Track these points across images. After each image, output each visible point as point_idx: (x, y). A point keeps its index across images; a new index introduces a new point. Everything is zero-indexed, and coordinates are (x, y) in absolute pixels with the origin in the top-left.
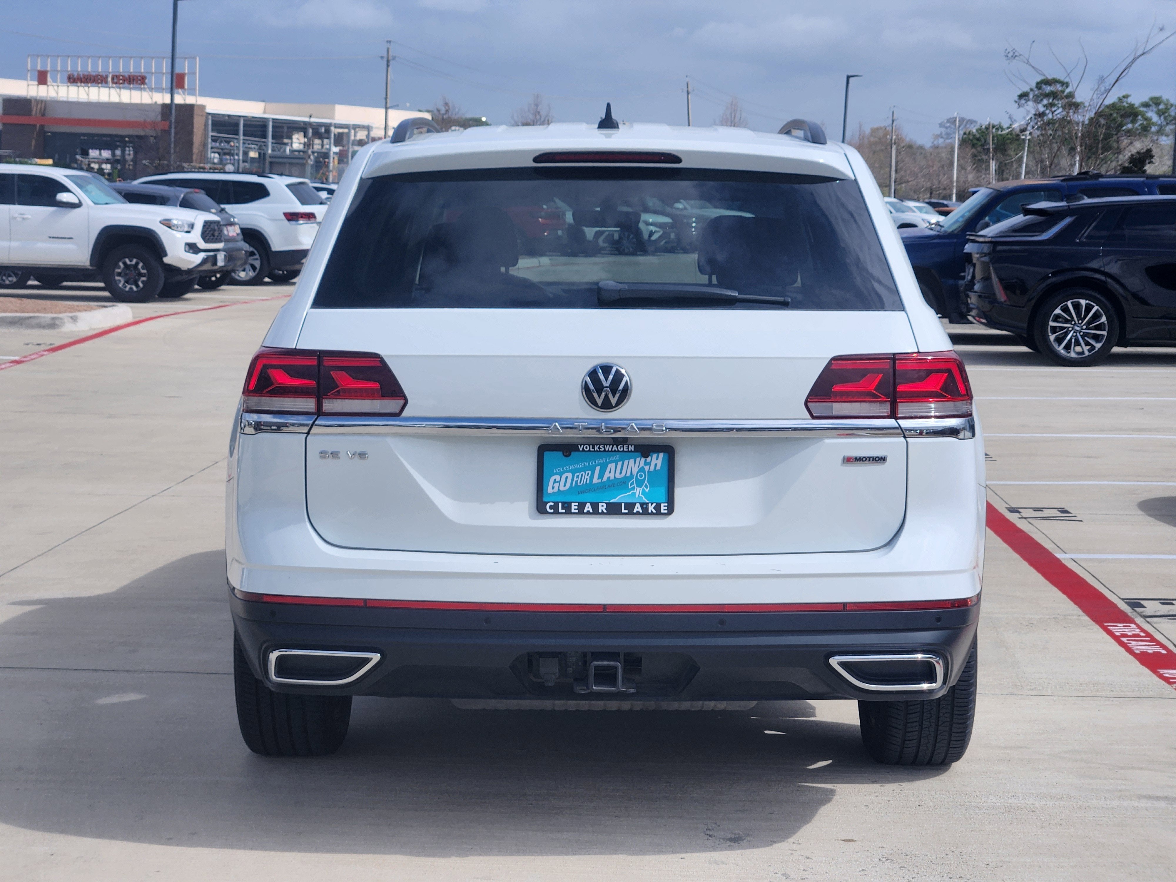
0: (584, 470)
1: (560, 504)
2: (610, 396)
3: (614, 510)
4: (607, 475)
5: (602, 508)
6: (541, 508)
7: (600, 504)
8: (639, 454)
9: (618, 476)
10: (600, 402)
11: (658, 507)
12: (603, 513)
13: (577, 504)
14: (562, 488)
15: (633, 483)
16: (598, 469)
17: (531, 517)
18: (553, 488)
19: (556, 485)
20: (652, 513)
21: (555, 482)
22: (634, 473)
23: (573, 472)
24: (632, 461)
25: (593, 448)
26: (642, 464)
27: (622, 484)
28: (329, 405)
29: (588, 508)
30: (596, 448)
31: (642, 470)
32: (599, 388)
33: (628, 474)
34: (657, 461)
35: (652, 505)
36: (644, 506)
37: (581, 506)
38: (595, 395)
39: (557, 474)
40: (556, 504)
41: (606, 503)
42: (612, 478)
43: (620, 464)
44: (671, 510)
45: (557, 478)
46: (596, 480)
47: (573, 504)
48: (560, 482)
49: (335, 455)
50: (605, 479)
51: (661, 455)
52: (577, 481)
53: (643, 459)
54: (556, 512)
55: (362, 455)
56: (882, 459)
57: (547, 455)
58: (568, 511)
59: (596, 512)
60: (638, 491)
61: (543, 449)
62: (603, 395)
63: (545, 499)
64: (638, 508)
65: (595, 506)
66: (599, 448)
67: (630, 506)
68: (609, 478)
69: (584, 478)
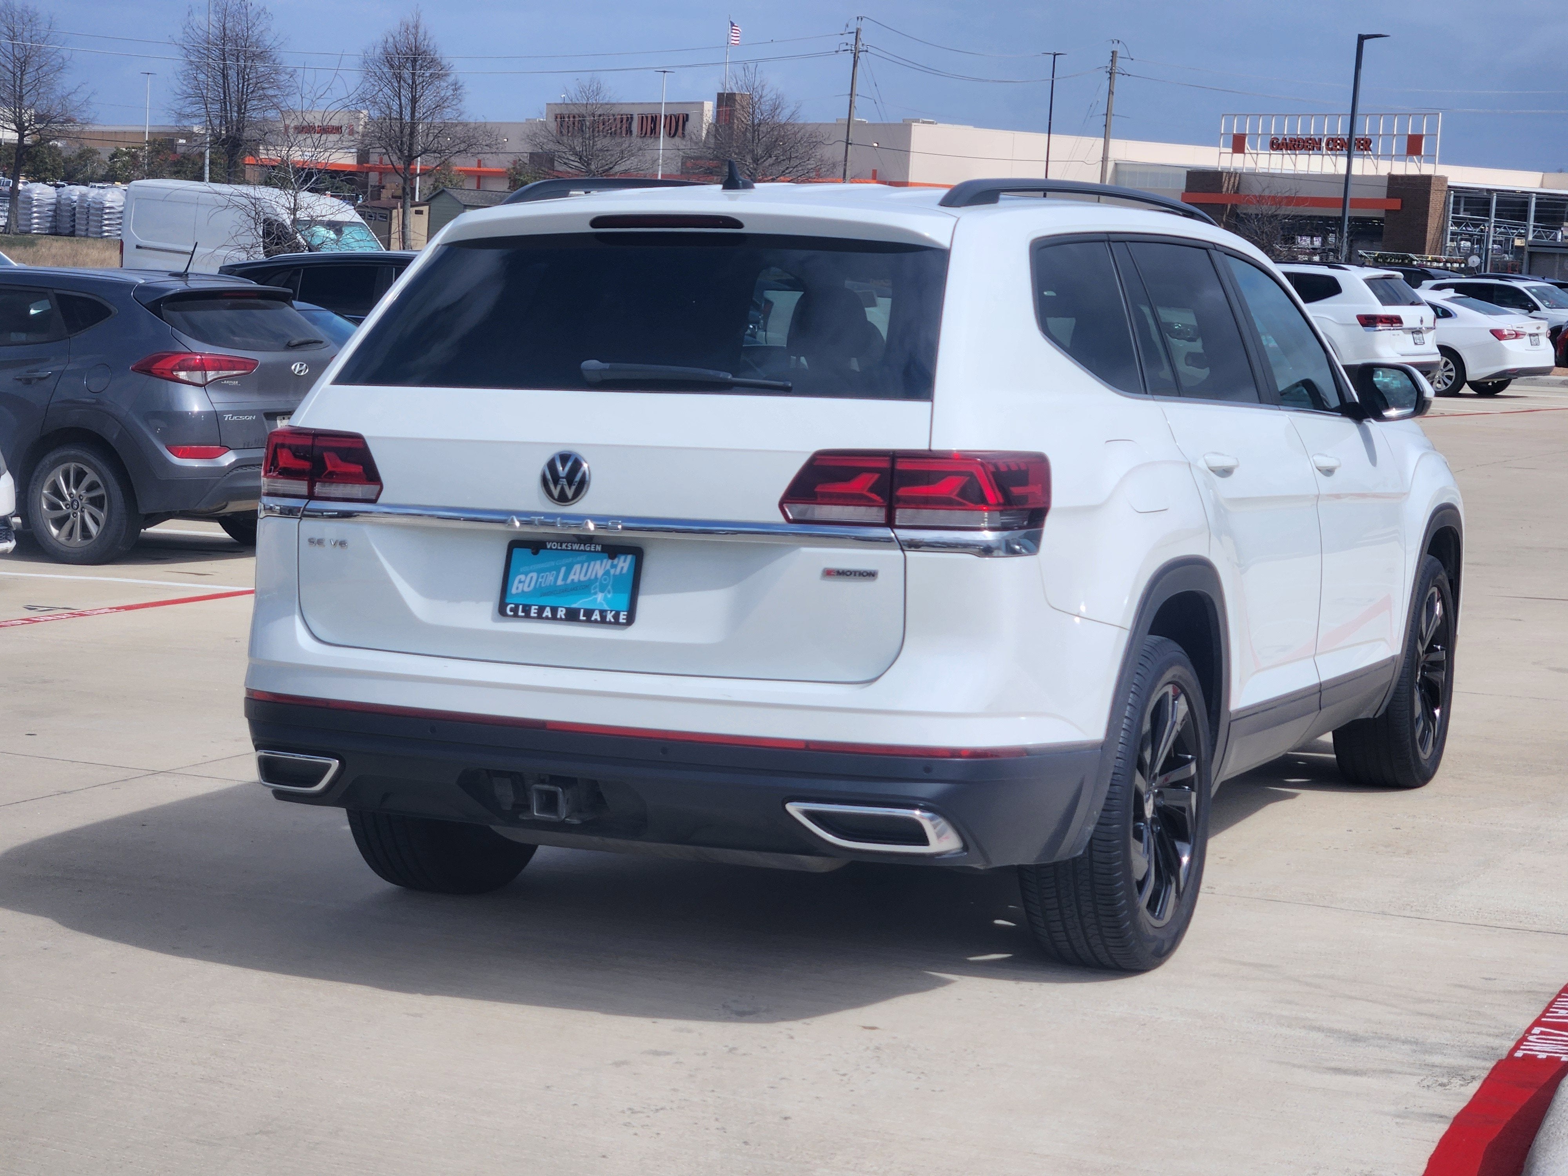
0: (550, 570)
1: (521, 607)
2: (566, 488)
3: (572, 616)
4: (571, 577)
5: (561, 613)
6: (502, 611)
7: (560, 609)
8: (606, 555)
9: (582, 578)
10: (556, 492)
11: (616, 616)
12: (561, 619)
13: (537, 607)
14: (526, 589)
15: (595, 588)
16: (563, 569)
17: (494, 620)
18: (517, 588)
19: (521, 586)
20: (610, 623)
21: (520, 582)
22: (599, 575)
23: (539, 572)
24: (598, 562)
25: (561, 546)
26: (608, 567)
27: (585, 587)
28: (318, 489)
29: (547, 613)
30: (564, 546)
31: (607, 573)
32: (556, 479)
33: (593, 577)
34: (624, 563)
35: (611, 613)
36: (603, 613)
37: (541, 610)
38: (552, 487)
39: (522, 573)
40: (517, 606)
41: (566, 608)
42: (576, 580)
43: (586, 565)
44: (630, 620)
45: (522, 577)
46: (560, 582)
47: (533, 607)
48: (524, 582)
49: (320, 542)
50: (569, 581)
51: (629, 557)
52: (541, 582)
53: (610, 561)
54: (516, 615)
55: (342, 544)
56: (871, 575)
57: (516, 551)
58: (527, 616)
59: (554, 618)
60: (600, 597)
61: (515, 545)
62: (559, 487)
63: (508, 601)
64: (596, 616)
65: (554, 610)
66: (567, 546)
67: (589, 613)
68: (573, 580)
69: (549, 579)
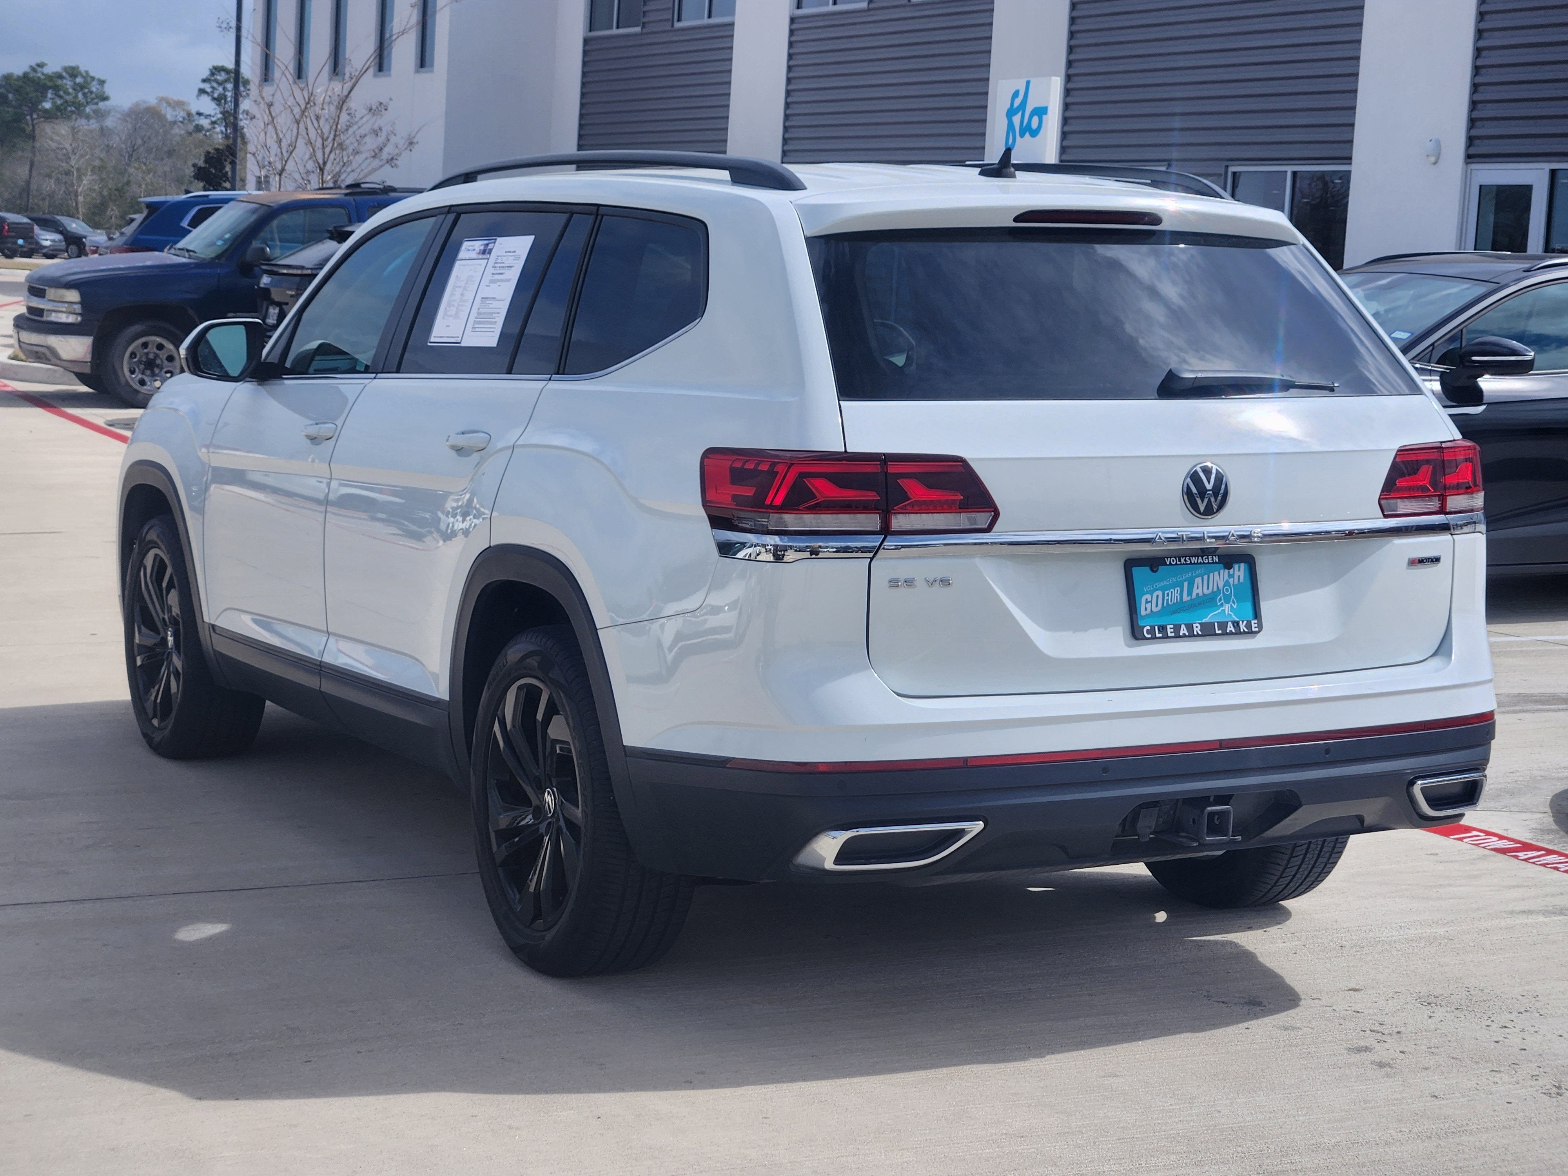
0: (1173, 586)
1: (1156, 628)
2: (1213, 499)
3: (1208, 632)
4: (1195, 591)
5: (1197, 630)
6: (1136, 633)
7: (1195, 625)
8: (1221, 566)
9: (1206, 592)
10: (1202, 508)
11: (1249, 625)
12: (1198, 635)
13: (1172, 626)
14: (1155, 609)
15: (1220, 599)
16: (1186, 584)
17: (1128, 646)
18: (1146, 609)
19: (1149, 605)
20: (1244, 633)
21: (1147, 602)
22: (1221, 587)
23: (1163, 589)
24: (1216, 573)
25: (1180, 561)
26: (1226, 577)
27: (1209, 601)
28: (899, 522)
29: (1184, 631)
30: (1183, 561)
31: (1227, 584)
32: (1202, 492)
33: (1215, 589)
34: (1240, 571)
35: (1243, 622)
36: (1236, 624)
37: (1177, 628)
38: (1199, 500)
39: (1147, 593)
40: (1153, 628)
41: (1199, 623)
42: (1201, 594)
43: (1206, 577)
44: (1260, 627)
45: (1148, 597)
46: (1185, 598)
47: (1168, 627)
48: (1151, 602)
49: (909, 583)
50: (1194, 596)
51: (1242, 565)
52: (1168, 600)
53: (1226, 571)
54: (1154, 637)
55: (945, 582)
56: (1437, 560)
57: (1135, 570)
58: (1166, 637)
59: (1191, 635)
60: (1227, 607)
61: (1130, 564)
62: (1206, 501)
63: (1141, 623)
64: (1230, 628)
65: (1190, 627)
66: (1185, 560)
67: (1223, 625)
68: (1197, 594)
69: (1174, 595)
